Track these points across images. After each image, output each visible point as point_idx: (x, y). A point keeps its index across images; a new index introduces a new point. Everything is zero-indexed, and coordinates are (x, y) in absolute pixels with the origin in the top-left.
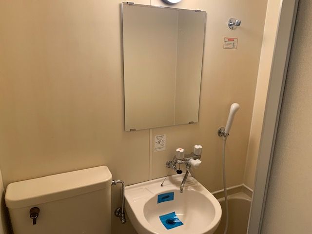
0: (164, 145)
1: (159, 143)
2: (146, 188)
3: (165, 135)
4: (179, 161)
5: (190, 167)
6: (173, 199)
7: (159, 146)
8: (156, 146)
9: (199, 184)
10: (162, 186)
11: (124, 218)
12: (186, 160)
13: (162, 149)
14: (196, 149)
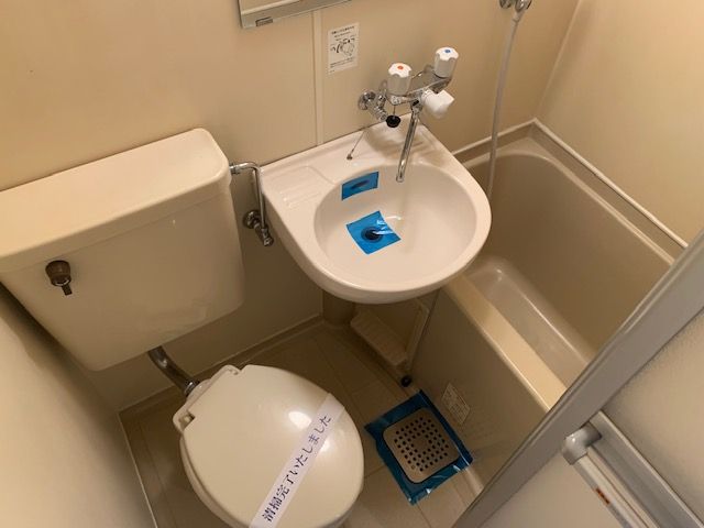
0: (355, 54)
1: (338, 49)
2: (311, 167)
3: (356, 25)
4: (394, 99)
5: (421, 109)
6: (376, 186)
7: (341, 56)
8: (333, 57)
9: (439, 146)
10: (349, 158)
11: (269, 236)
12: (414, 95)
13: (349, 65)
14: (441, 61)
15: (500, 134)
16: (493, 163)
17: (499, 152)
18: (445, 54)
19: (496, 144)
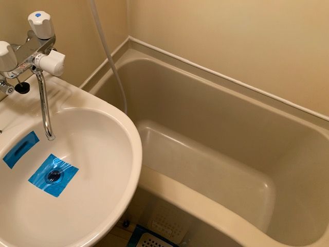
5: (42, 71)
6: (37, 141)
14: (37, 26)
15: (112, 55)
16: (117, 74)
17: (117, 66)
18: (38, 18)
19: (112, 61)
